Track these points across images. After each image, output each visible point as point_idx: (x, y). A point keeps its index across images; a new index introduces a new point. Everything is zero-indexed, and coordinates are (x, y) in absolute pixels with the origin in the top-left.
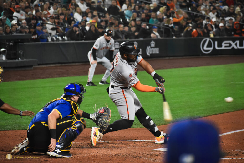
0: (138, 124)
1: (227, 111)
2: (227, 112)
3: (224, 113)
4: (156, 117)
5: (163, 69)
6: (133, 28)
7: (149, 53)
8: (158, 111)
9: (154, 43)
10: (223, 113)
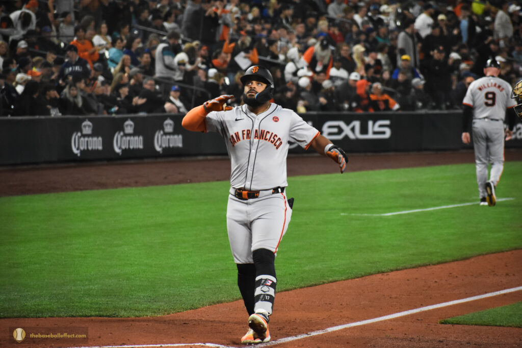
0: (131, 309)
1: (331, 279)
2: (331, 282)
3: (324, 283)
4: (171, 292)
5: (191, 182)
7: (160, 147)
8: (176, 279)
9: (171, 125)
10: (322, 284)
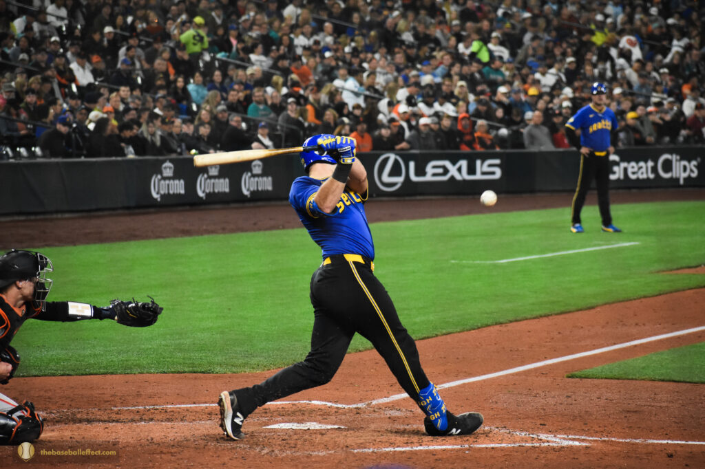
0: (227, 365)
1: (444, 331)
2: (445, 334)
3: (437, 336)
4: (270, 346)
5: (284, 227)
6: (205, 128)
7: (248, 190)
8: (275, 333)
9: (259, 166)
10: (434, 337)
